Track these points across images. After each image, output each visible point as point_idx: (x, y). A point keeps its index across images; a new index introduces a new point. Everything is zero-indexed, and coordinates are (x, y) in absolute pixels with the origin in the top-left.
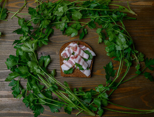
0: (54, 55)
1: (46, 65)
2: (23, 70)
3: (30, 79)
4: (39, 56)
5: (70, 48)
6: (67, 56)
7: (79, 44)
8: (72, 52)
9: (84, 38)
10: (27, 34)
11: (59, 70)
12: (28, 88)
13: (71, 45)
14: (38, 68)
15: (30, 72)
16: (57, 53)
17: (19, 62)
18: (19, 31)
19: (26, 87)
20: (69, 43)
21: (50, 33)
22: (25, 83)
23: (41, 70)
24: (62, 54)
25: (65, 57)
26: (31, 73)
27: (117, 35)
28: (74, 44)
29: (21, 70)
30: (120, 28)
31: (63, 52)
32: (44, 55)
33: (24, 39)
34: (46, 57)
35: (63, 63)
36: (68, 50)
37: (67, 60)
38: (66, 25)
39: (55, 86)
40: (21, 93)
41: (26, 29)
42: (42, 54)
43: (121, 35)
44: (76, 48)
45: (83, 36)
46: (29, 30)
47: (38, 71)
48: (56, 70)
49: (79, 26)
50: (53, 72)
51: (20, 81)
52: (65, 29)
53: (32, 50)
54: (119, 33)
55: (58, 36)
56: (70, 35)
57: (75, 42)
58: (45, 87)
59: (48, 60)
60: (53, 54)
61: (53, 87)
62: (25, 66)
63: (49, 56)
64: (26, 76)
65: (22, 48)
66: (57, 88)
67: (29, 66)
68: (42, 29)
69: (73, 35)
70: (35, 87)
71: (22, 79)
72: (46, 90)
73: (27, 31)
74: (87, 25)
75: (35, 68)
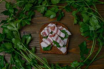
0: (35, 34)
1: (28, 42)
2: (8, 46)
3: (13, 54)
4: (22, 35)
5: (49, 28)
6: (46, 35)
7: (57, 25)
8: (50, 31)
9: (61, 19)
10: (12, 15)
11: (39, 48)
12: (11, 62)
13: (50, 25)
14: (21, 45)
15: (13, 47)
16: (37, 33)
17: (5, 39)
18: (6, 13)
19: (9, 61)
20: (48, 24)
21: (32, 15)
22: (9, 59)
23: (23, 46)
24: (41, 33)
25: (45, 36)
26: (15, 49)
27: (91, 17)
28: (52, 24)
29: (6, 46)
30: (93, 11)
31: (43, 31)
32: (26, 34)
33: (10, 19)
34: (27, 36)
35: (42, 41)
36: (47, 29)
37: (46, 39)
38: (46, 9)
39: (35, 61)
40: (5, 66)
41: (12, 11)
42: (24, 33)
43: (94, 17)
44: (54, 28)
45: (61, 18)
46: (14, 12)
47: (21, 47)
48: (36, 47)
49: (57, 10)
50: (33, 49)
51: (4, 56)
52: (45, 12)
53: (16, 29)
54: (92, 15)
55: (38, 18)
56: (50, 17)
57: (53, 23)
58: (26, 62)
59: (30, 38)
60: (33, 33)
61: (33, 61)
62: (10, 42)
63: (30, 35)
64: (11, 51)
65: (8, 27)
66: (37, 62)
67: (13, 42)
68: (25, 12)
69: (52, 17)
70: (17, 61)
71: (6, 55)
72: (27, 64)
73: (13, 12)
74: (64, 8)
75: (18, 44)
